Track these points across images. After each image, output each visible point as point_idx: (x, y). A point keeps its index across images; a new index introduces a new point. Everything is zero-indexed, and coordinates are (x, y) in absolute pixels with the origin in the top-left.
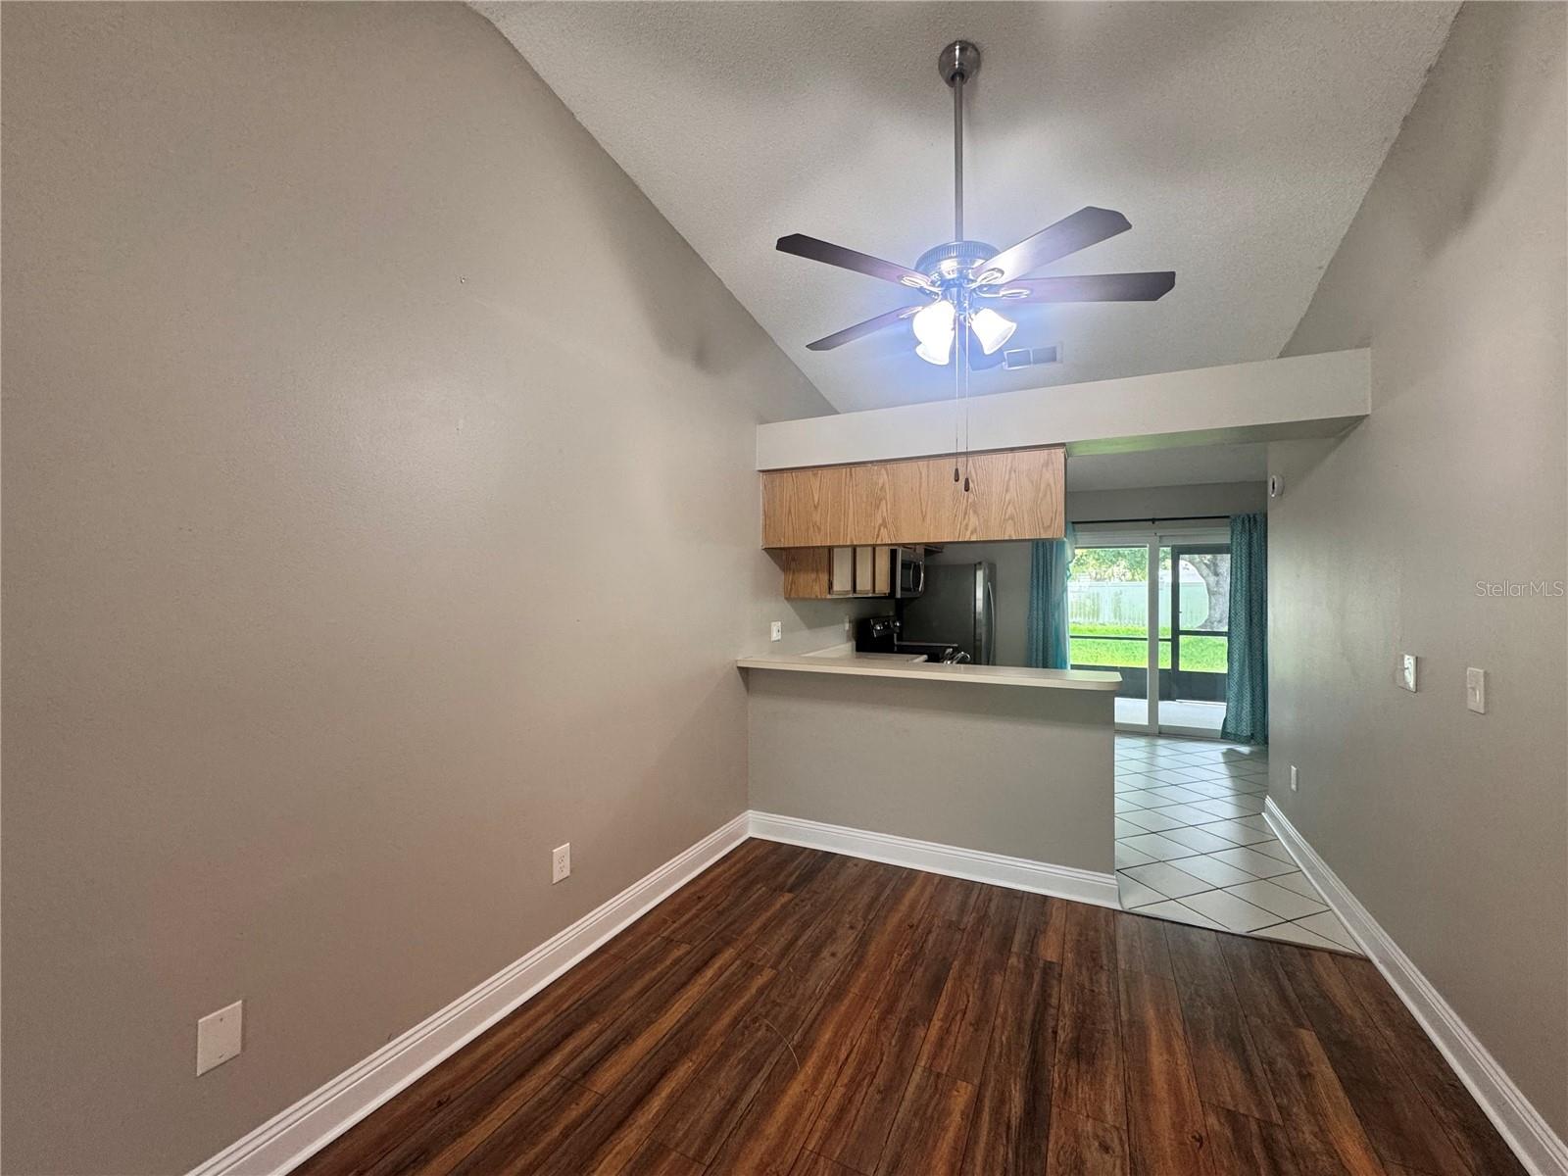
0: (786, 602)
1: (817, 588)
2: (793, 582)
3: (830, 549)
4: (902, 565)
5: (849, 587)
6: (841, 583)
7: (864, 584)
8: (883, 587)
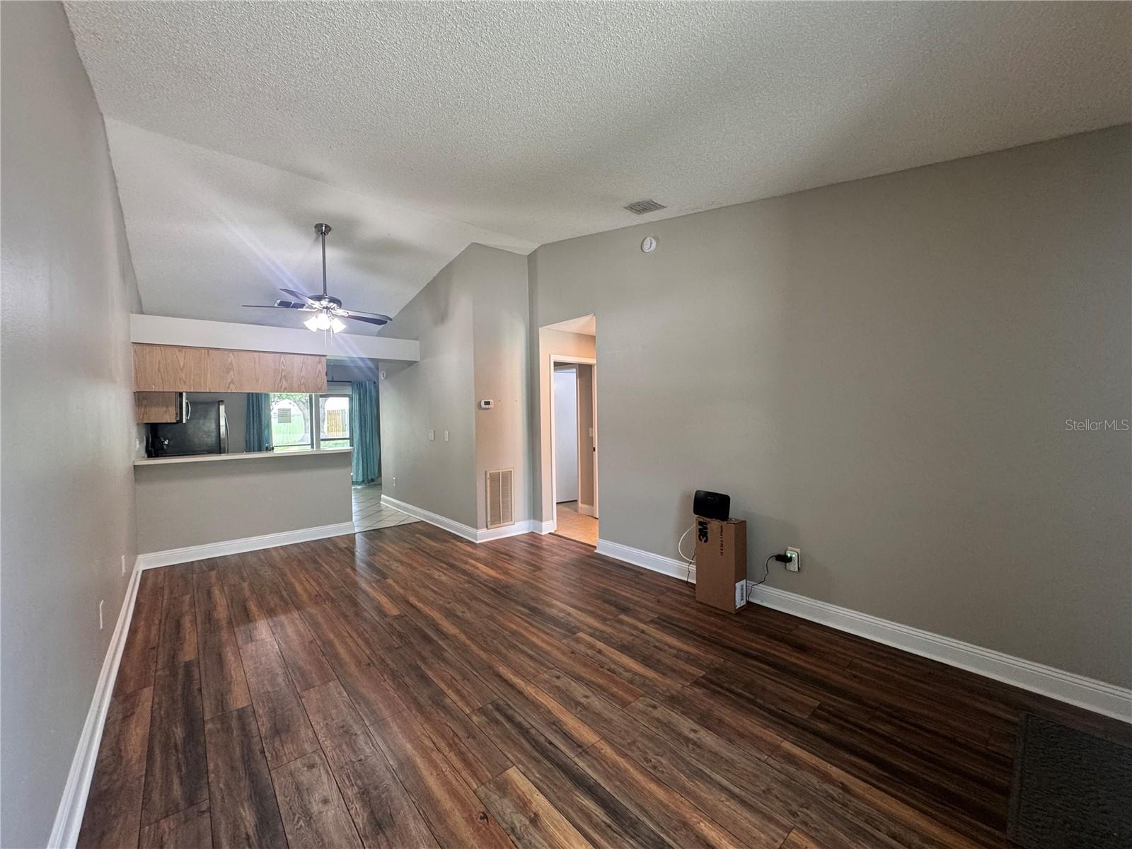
1: (167, 416)
2: (145, 413)
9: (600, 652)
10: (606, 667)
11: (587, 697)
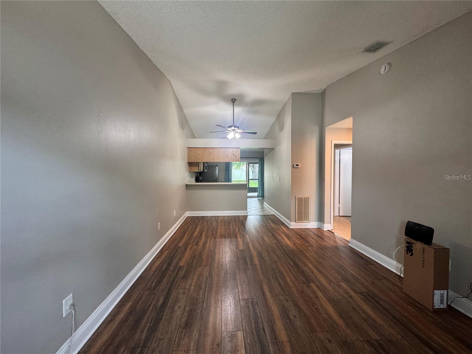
0: (189, 172)
1: (196, 170)
2: (191, 169)
3: (199, 163)
9: (317, 297)
10: (316, 307)
11: (295, 317)
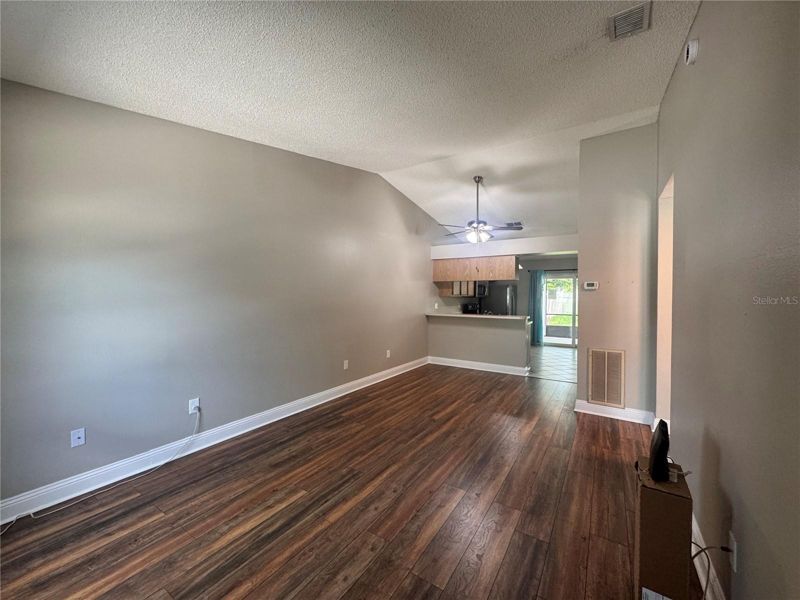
0: (439, 298)
1: (449, 293)
2: (442, 292)
3: (453, 282)
4: (478, 285)
5: (459, 293)
6: (456, 291)
7: (464, 292)
8: (471, 293)
